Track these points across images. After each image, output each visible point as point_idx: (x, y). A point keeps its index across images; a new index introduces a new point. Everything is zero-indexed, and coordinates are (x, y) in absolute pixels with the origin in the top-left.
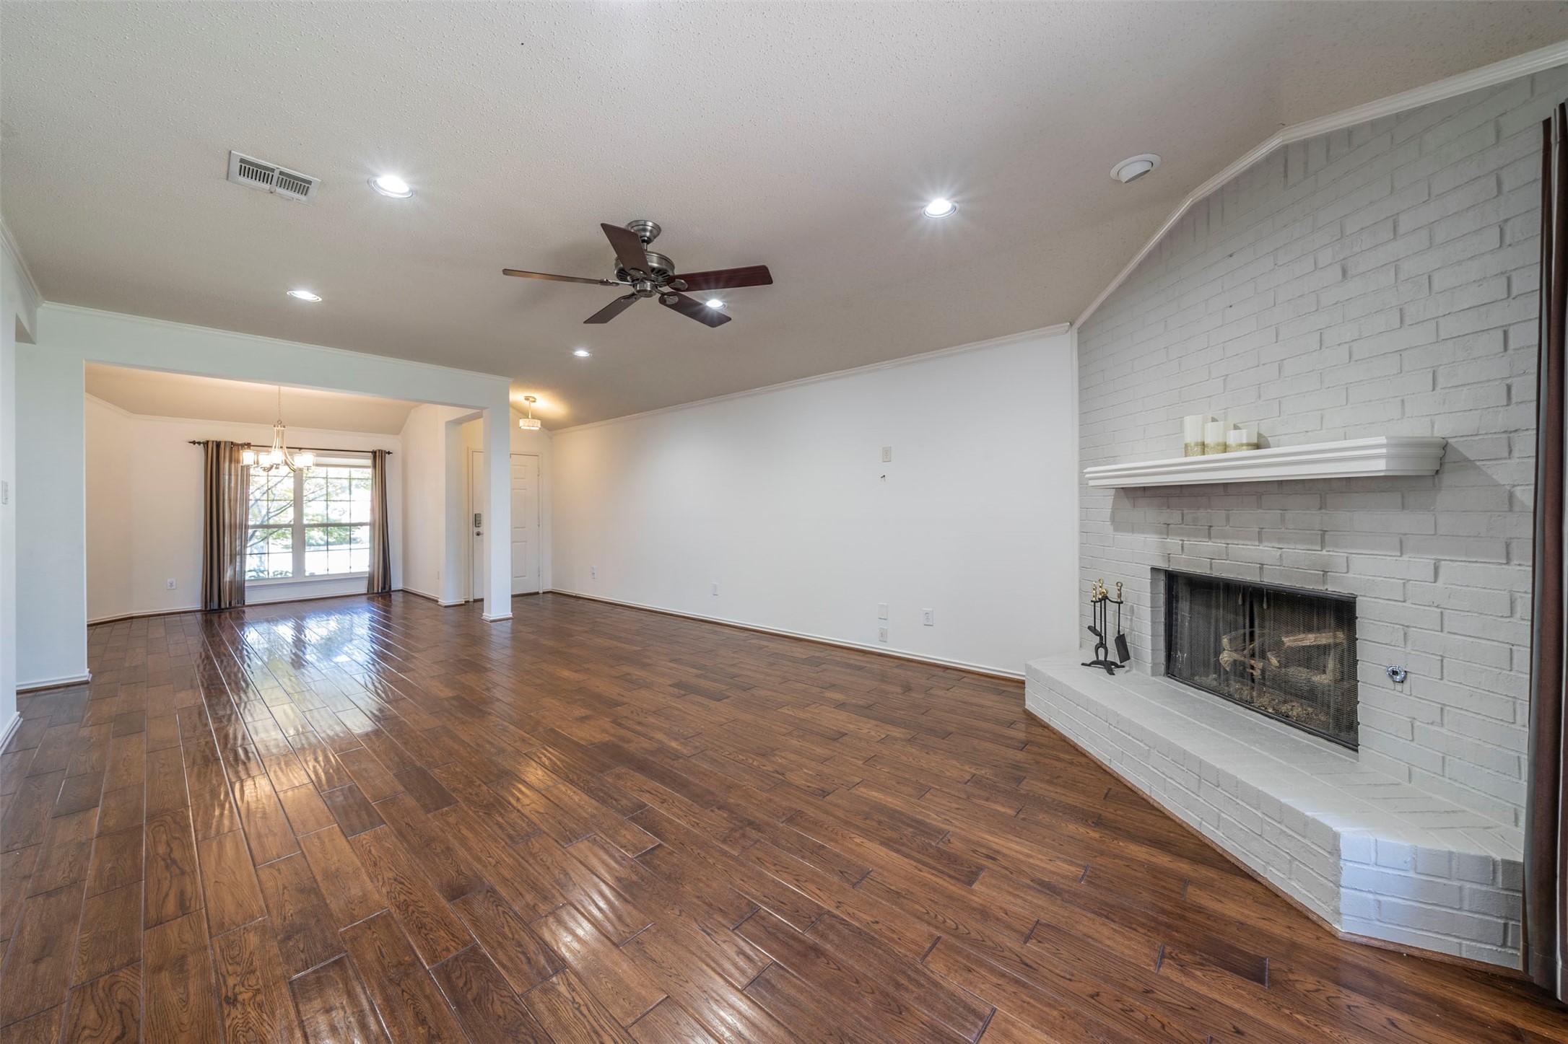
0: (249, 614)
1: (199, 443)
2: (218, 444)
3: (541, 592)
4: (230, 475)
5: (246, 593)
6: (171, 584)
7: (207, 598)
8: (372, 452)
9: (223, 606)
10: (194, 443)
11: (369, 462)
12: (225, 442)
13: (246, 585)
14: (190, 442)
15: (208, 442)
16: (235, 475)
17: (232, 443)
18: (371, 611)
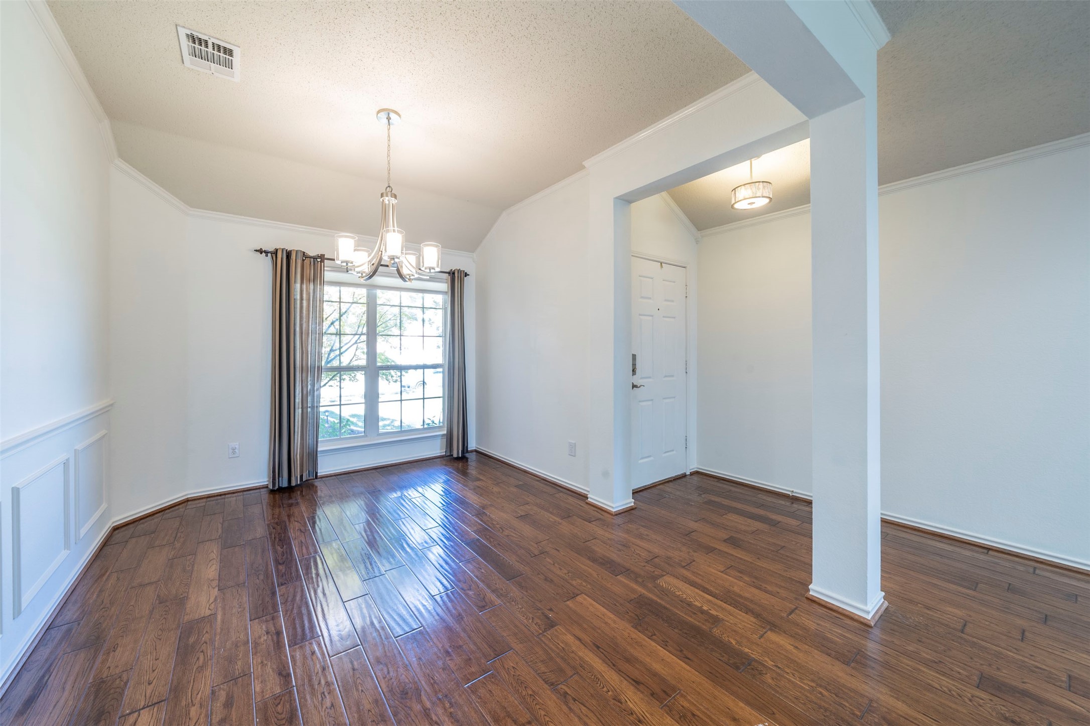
0: (322, 490)
1: (266, 253)
2: (289, 254)
3: (688, 473)
4: (302, 299)
5: (319, 459)
6: (234, 449)
7: (275, 472)
8: (449, 273)
9: (293, 484)
10: (261, 251)
11: (444, 287)
12: (297, 251)
13: (319, 449)
14: (256, 251)
15: (277, 250)
16: (306, 300)
17: (304, 253)
18: (447, 474)
